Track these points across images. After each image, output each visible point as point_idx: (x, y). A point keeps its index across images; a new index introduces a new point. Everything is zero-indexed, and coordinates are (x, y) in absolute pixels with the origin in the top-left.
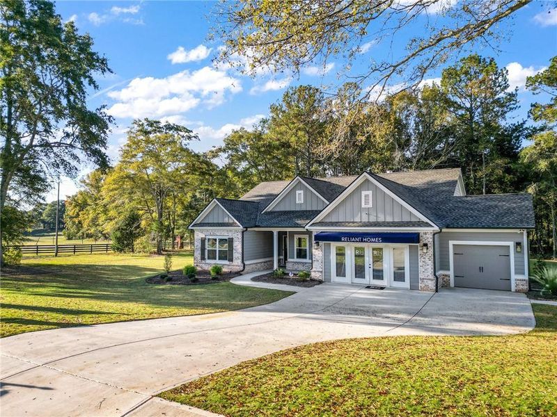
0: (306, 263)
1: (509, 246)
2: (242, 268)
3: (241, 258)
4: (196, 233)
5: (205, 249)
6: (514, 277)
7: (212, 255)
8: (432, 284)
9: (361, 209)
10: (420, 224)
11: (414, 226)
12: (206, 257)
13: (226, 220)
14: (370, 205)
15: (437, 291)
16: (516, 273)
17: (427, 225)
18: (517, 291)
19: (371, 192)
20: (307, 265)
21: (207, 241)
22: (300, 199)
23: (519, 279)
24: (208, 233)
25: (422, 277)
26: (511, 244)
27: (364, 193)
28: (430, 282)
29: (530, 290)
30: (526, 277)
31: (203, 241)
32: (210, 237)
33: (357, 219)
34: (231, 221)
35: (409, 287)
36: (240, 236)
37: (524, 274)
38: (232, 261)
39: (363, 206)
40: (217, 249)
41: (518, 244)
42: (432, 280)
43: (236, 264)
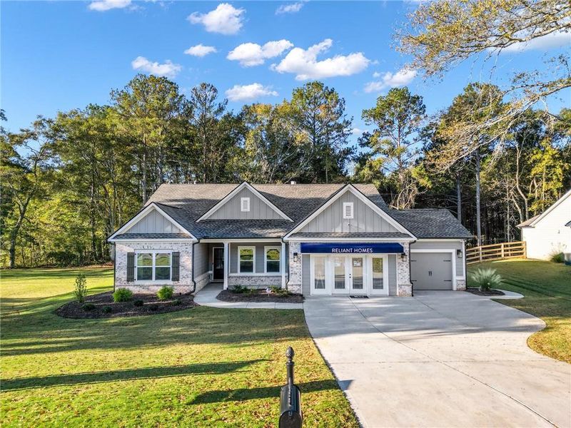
0: (252, 277)
1: (451, 253)
2: (192, 288)
3: (191, 276)
4: (118, 246)
5: (133, 267)
6: (455, 278)
7: (146, 275)
8: (408, 290)
9: (342, 220)
10: (399, 235)
11: (394, 236)
12: (136, 277)
13: (168, 230)
14: (352, 217)
15: (413, 296)
16: (457, 275)
17: (405, 235)
18: (458, 290)
19: (352, 203)
20: (253, 279)
21: (136, 256)
22: (245, 207)
23: (458, 280)
24: (139, 247)
25: (400, 284)
26: (454, 251)
27: (345, 204)
28: (407, 287)
29: (467, 288)
30: (464, 278)
31: (131, 257)
32: (142, 252)
33: (338, 230)
34: (175, 231)
35: (388, 294)
36: (190, 250)
37: (462, 275)
38: (178, 280)
39: (345, 217)
40: (154, 266)
41: (459, 252)
42: (408, 285)
43: (184, 283)
